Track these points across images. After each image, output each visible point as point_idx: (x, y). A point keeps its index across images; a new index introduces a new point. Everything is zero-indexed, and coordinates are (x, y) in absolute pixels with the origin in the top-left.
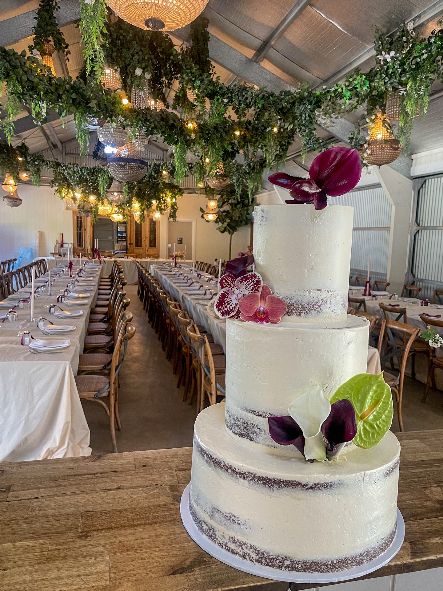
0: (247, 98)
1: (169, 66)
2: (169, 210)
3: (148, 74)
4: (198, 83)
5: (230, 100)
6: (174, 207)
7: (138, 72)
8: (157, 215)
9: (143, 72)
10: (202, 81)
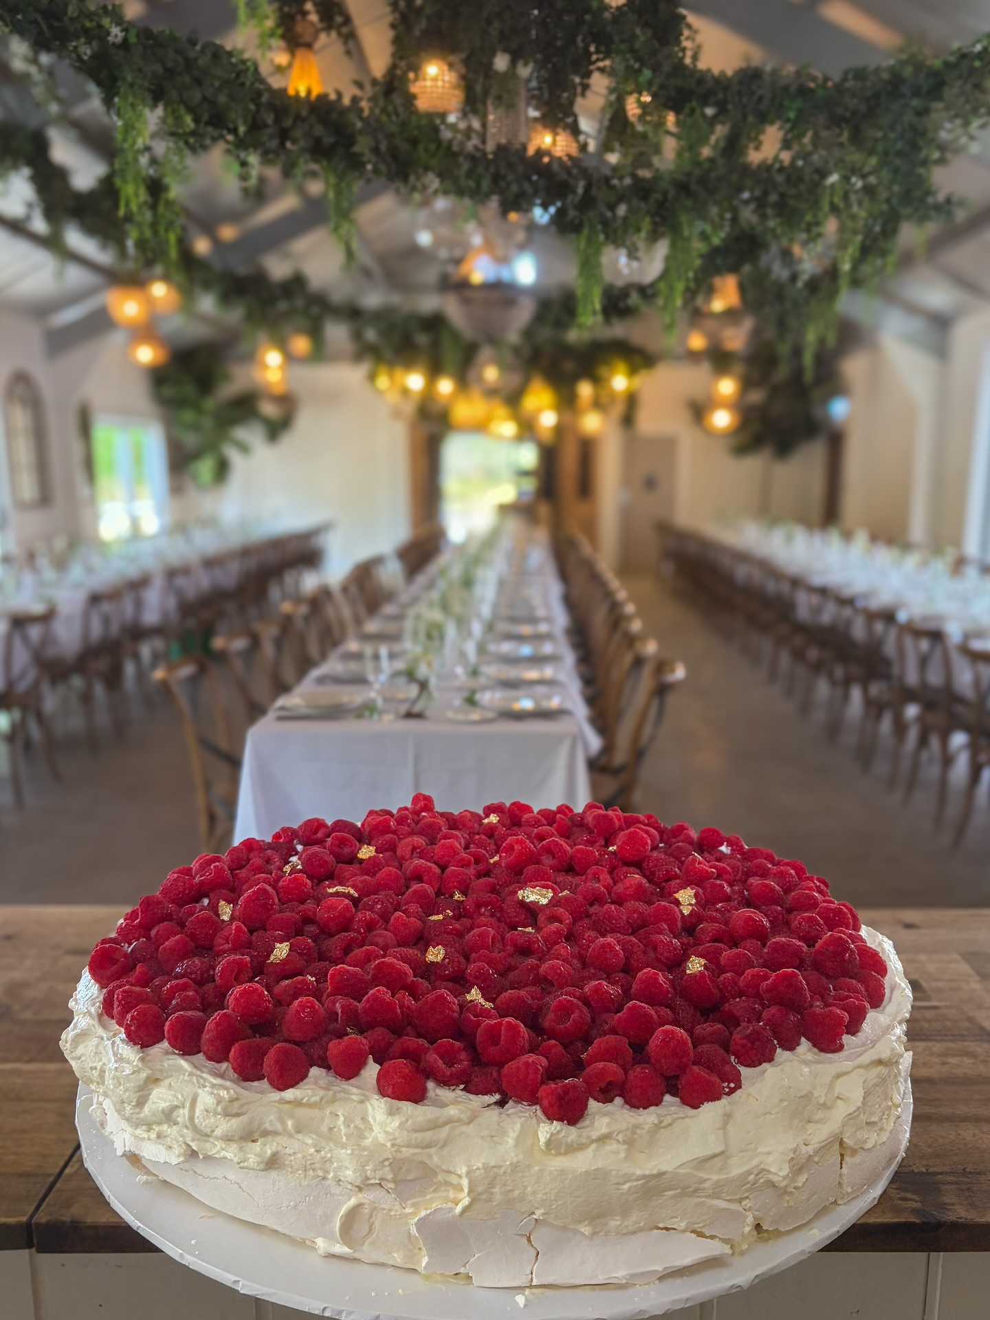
0: (761, 99)
1: (583, 41)
2: (618, 410)
3: (526, 65)
4: (647, 73)
5: (722, 109)
6: (631, 401)
7: (501, 62)
8: (592, 423)
9: (513, 63)
10: (655, 69)
